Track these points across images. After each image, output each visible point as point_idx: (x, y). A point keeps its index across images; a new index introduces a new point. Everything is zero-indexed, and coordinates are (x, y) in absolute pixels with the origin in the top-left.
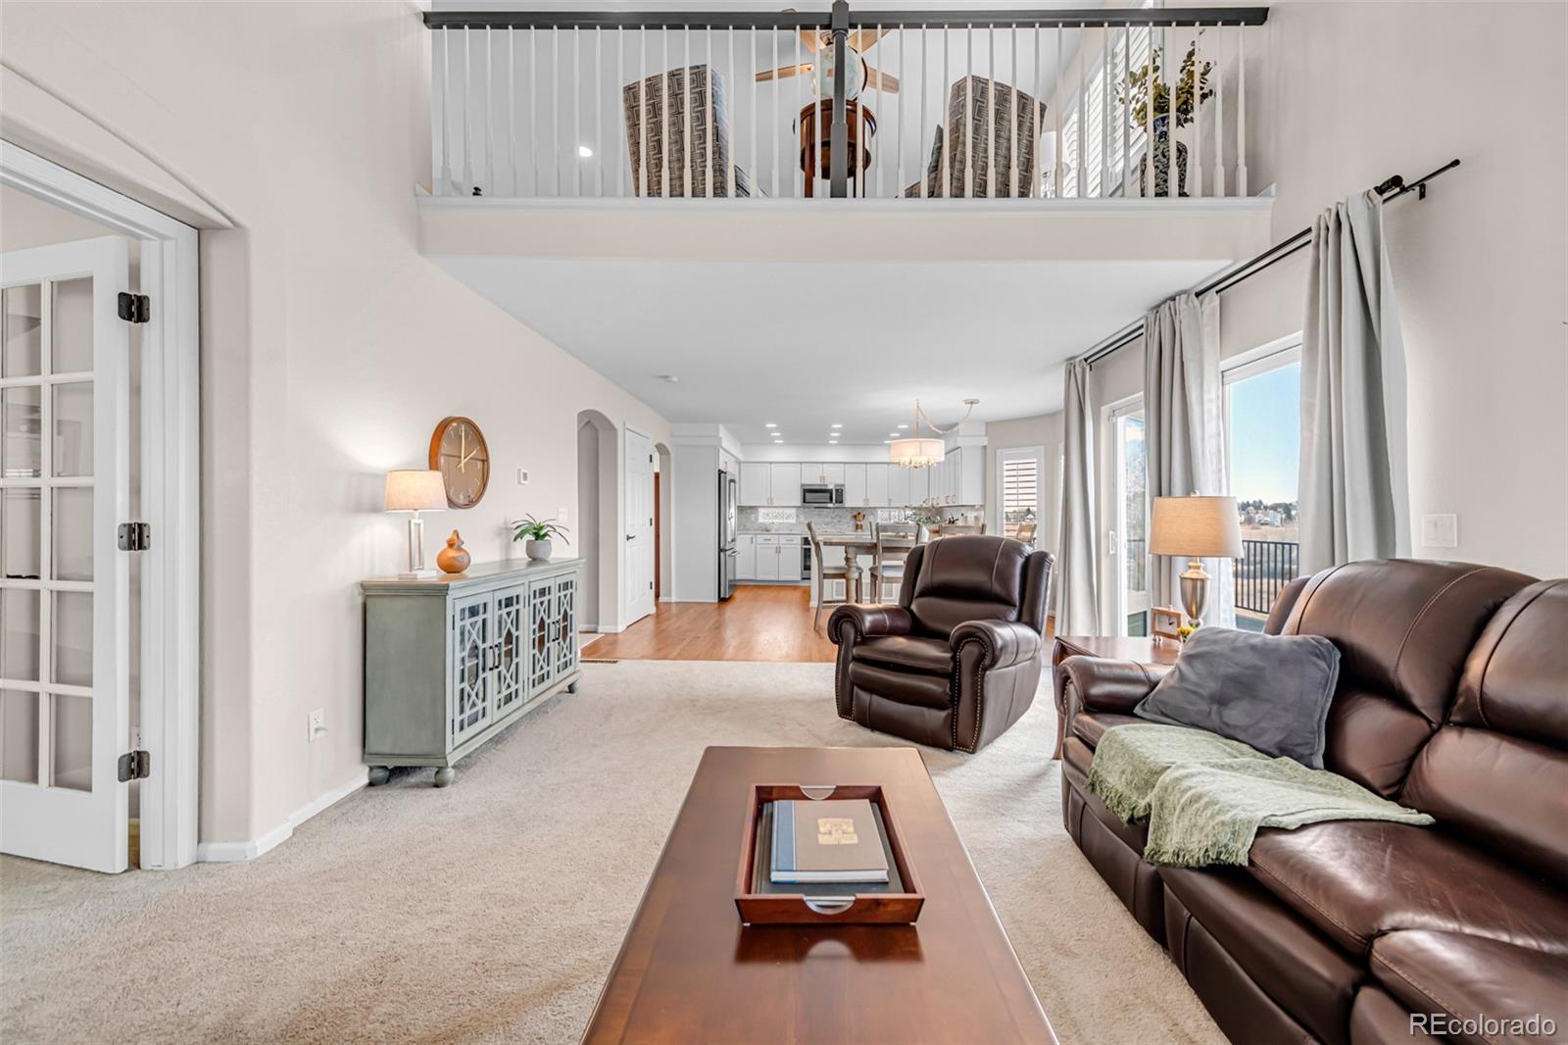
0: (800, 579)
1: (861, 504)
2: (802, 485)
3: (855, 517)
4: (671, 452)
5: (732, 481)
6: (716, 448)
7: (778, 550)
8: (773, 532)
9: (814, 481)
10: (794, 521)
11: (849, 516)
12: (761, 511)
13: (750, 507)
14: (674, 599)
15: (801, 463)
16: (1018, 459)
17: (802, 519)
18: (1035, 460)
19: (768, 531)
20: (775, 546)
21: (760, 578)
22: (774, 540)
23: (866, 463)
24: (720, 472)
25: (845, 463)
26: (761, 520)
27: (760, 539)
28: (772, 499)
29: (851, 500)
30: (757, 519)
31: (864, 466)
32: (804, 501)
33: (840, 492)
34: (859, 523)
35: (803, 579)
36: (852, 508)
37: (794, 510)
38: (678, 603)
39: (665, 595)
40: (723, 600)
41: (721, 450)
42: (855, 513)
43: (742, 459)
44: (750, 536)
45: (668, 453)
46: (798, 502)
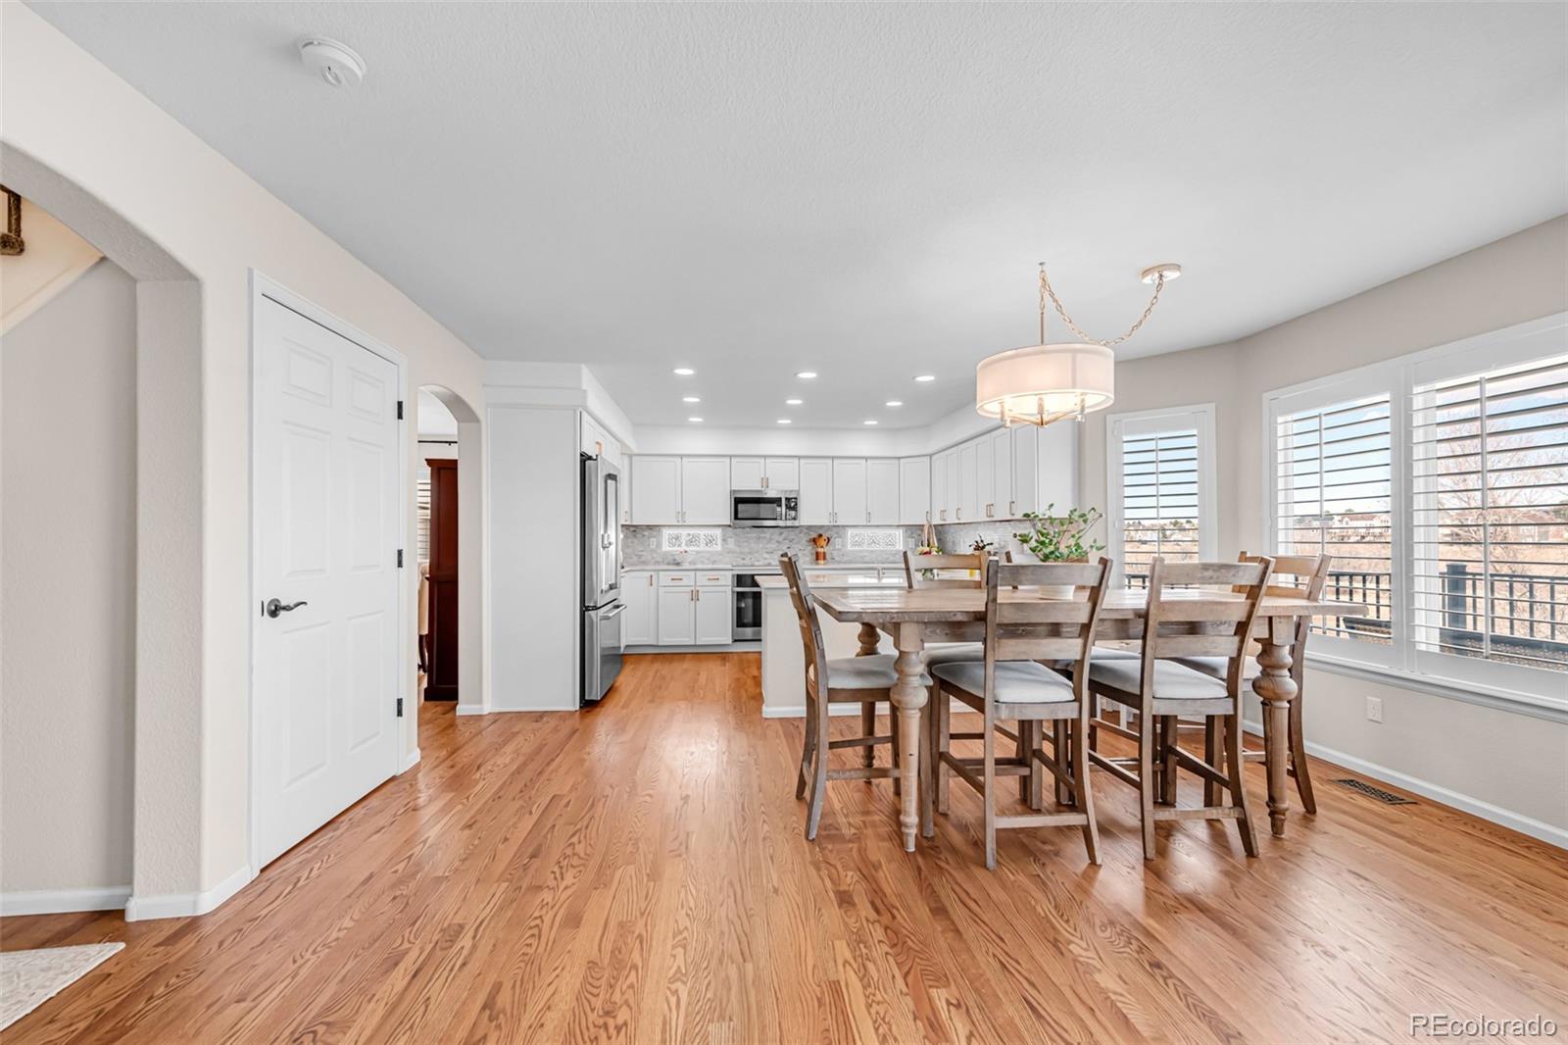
0: (730, 642)
1: (823, 520)
2: (733, 492)
3: (814, 540)
4: (482, 417)
5: (611, 477)
6: (577, 412)
7: (695, 596)
8: (686, 566)
9: (749, 485)
10: (719, 548)
11: (804, 539)
12: (666, 533)
13: (650, 527)
14: (487, 708)
15: (731, 457)
16: (1155, 431)
17: (731, 544)
18: (1195, 432)
19: (678, 564)
20: (689, 589)
21: (665, 641)
22: (688, 579)
23: (833, 458)
24: (585, 458)
25: (799, 457)
26: (666, 547)
27: (665, 578)
28: (684, 514)
29: (810, 514)
30: (659, 545)
31: (830, 461)
32: (736, 518)
33: (792, 504)
34: (820, 550)
35: (736, 641)
36: (809, 528)
37: (718, 532)
38: (498, 717)
39: (469, 702)
40: (588, 705)
41: (585, 416)
42: (814, 535)
43: (635, 448)
44: (649, 574)
45: (476, 420)
46: (726, 517)
